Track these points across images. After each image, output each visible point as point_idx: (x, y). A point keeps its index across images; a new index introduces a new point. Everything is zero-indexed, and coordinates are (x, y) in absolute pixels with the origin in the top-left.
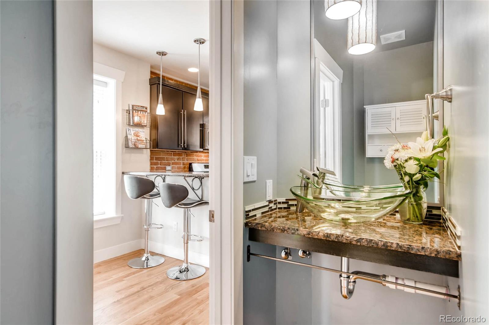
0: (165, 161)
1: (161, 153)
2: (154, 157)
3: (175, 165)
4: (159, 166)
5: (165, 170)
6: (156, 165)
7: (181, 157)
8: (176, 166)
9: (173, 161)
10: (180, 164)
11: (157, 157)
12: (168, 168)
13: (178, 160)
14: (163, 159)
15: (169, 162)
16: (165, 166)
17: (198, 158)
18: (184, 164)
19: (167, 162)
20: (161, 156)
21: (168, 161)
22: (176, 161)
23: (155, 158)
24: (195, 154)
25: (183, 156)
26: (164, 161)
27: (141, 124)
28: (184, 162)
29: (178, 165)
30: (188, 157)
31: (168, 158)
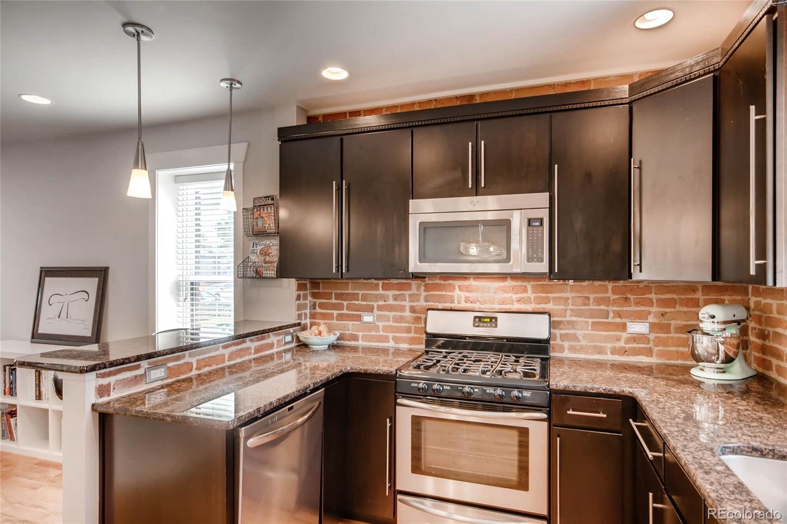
0: (360, 302)
1: (350, 284)
2: (334, 292)
3: (386, 313)
4: (345, 311)
5: (360, 323)
6: (336, 310)
7: (407, 293)
8: (391, 314)
9: (381, 303)
10: (402, 308)
11: (339, 292)
12: (365, 317)
13: (395, 299)
14: (355, 297)
15: (371, 303)
16: (360, 313)
17: (468, 294)
18: (413, 310)
19: (364, 303)
20: (350, 291)
21: (366, 301)
22: (391, 302)
23: (333, 295)
24: (457, 283)
25: (414, 290)
26: (358, 300)
27: (266, 231)
28: (414, 304)
29: (397, 312)
30: (431, 293)
31: (367, 294)
